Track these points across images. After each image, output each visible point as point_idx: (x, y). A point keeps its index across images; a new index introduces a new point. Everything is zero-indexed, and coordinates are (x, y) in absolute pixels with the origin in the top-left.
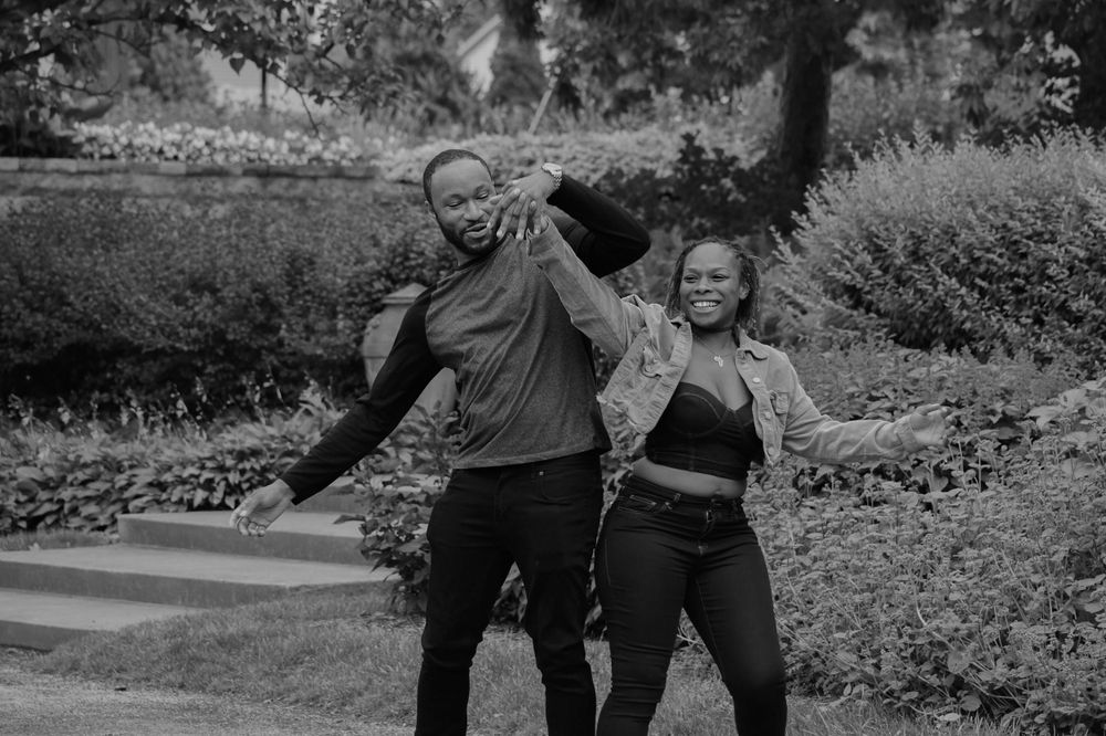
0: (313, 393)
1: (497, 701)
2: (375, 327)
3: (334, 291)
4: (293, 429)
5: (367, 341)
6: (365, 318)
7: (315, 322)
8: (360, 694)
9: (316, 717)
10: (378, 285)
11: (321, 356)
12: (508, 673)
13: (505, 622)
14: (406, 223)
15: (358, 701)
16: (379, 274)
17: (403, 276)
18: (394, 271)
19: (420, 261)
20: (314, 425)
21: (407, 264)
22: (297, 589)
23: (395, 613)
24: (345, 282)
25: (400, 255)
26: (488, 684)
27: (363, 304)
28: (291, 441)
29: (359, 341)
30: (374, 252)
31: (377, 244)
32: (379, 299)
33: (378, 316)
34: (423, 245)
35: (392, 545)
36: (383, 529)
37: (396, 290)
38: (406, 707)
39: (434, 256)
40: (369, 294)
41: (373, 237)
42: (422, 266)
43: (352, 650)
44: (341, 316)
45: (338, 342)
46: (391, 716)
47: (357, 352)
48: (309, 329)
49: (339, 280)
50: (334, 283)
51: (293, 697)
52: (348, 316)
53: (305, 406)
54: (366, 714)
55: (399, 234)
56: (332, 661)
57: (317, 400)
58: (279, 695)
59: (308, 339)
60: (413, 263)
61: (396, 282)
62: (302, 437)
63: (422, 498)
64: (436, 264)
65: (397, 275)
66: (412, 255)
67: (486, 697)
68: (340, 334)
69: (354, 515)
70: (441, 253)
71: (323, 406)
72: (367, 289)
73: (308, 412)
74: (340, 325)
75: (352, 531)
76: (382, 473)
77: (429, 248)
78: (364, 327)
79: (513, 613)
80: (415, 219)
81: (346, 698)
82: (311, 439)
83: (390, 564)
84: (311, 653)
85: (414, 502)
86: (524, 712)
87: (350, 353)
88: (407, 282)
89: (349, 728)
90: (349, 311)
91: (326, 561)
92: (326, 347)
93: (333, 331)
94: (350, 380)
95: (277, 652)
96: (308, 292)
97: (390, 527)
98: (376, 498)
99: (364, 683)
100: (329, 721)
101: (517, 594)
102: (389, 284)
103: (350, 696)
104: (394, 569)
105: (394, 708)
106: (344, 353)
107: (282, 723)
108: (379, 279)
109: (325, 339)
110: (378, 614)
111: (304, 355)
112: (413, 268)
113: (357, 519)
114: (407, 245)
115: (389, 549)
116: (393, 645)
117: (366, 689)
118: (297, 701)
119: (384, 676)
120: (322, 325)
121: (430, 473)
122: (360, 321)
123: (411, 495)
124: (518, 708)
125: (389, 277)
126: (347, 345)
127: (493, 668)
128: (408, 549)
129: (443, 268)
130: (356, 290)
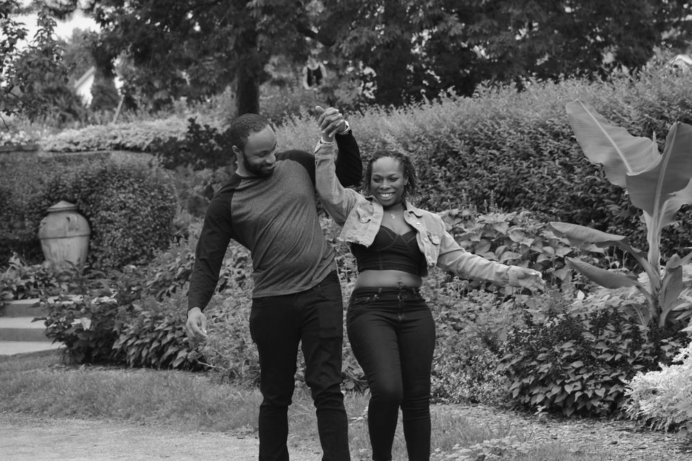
0: (16, 258)
1: (119, 403)
2: (44, 224)
3: (22, 207)
4: (7, 277)
5: (41, 230)
6: (39, 220)
7: (14, 223)
8: (51, 405)
9: (30, 418)
10: (44, 203)
11: (18, 240)
12: (124, 389)
13: (120, 364)
14: (56, 171)
15: (50, 408)
16: (44, 197)
17: (56, 198)
18: (51, 195)
19: (64, 189)
20: (17, 275)
21: (58, 191)
22: (15, 356)
23: (65, 364)
24: (28, 203)
25: (54, 187)
26: (114, 395)
27: (38, 213)
28: (6, 283)
29: (37, 231)
30: (41, 186)
31: (42, 183)
32: (45, 210)
33: (46, 218)
34: (65, 181)
35: (61, 331)
36: (56, 323)
37: (53, 205)
38: (74, 409)
39: (71, 187)
40: (40, 208)
41: (40, 179)
42: (65, 192)
43: (45, 384)
44: (27, 219)
45: (26, 232)
46: (67, 415)
47: (36, 237)
48: (11, 227)
49: (24, 202)
50: (22, 203)
51: (17, 409)
52: (30, 219)
53: (12, 265)
54: (54, 415)
55: (52, 177)
56: (36, 390)
57: (18, 261)
58: (10, 408)
59: (11, 232)
60: (61, 191)
61: (54, 201)
62: (12, 280)
63: (74, 307)
64: (72, 191)
65: (53, 197)
66: (60, 187)
67: (114, 402)
68: (27, 228)
69: (40, 317)
70: (74, 185)
71: (21, 265)
72: (38, 205)
73: (13, 268)
74: (27, 224)
75: (41, 325)
76: (53, 295)
77: (68, 183)
78: (39, 224)
79: (124, 360)
80: (60, 169)
81: (43, 408)
82: (16, 281)
83: (60, 340)
84: (25, 387)
85: (70, 309)
86: (133, 408)
87: (33, 237)
88: (58, 200)
89: (46, 422)
90: (30, 217)
91: (28, 341)
92: (20, 235)
93: (23, 227)
94: (33, 250)
95: (8, 388)
96: (9, 209)
97: (59, 322)
98: (51, 308)
99: (52, 400)
100: (36, 419)
101: (125, 350)
102: (49, 202)
103: (46, 406)
104: (62, 343)
105: (68, 411)
106: (30, 237)
107: (14, 422)
108: (44, 200)
109: (20, 231)
110: (57, 365)
111: (10, 240)
112: (61, 193)
113: (42, 319)
114: (57, 182)
115: (59, 333)
116: (65, 380)
117: (54, 402)
118: (20, 411)
119: (62, 395)
120: (18, 225)
121: (77, 294)
122: (36, 221)
123: (69, 305)
124: (130, 406)
125: (49, 198)
126: (30, 234)
127: (116, 387)
128: (69, 332)
129: (76, 192)
130: (33, 206)
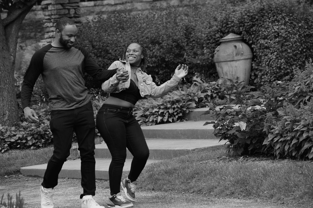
0: (197, 77)
1: (265, 186)
2: (218, 51)
3: (202, 39)
4: (191, 91)
5: (216, 56)
6: (214, 48)
7: (197, 51)
8: (216, 188)
9: (201, 197)
10: (217, 35)
11: (199, 64)
12: (269, 176)
13: (270, 156)
14: (226, 11)
15: (215, 190)
16: (218, 31)
17: (227, 31)
18: (223, 29)
19: (232, 25)
20: (198, 89)
21: (228, 26)
22: (194, 150)
23: (230, 156)
24: (206, 35)
25: (225, 23)
26: (262, 181)
27: (213, 43)
28: (190, 96)
29: (213, 57)
30: (215, 23)
31: (216, 20)
32: (218, 40)
33: (219, 46)
34: (233, 18)
35: (225, 131)
36: (222, 126)
37: (225, 36)
38: (233, 191)
39: (238, 22)
40: (215, 39)
41: (215, 17)
42: (233, 26)
43: (212, 172)
44: (205, 48)
45: (205, 58)
46: (227, 195)
47: (212, 61)
48: (196, 54)
49: (203, 35)
50: (202, 36)
51: (192, 191)
52: (208, 48)
53: (195, 82)
54: (218, 195)
55: (224, 15)
56: (205, 176)
57: (199, 80)
58: (187, 190)
59: (195, 58)
60: (230, 26)
61: (225, 33)
62: (194, 94)
63: (235, 113)
64: (238, 25)
65: (224, 31)
66: (229, 23)
67: (261, 185)
68: (205, 55)
69: (210, 122)
70: (240, 21)
71: (201, 81)
72: (214, 37)
73: (195, 84)
74: (205, 51)
75: (210, 127)
76: (219, 105)
77: (235, 19)
78: (214, 51)
79: (272, 153)
80: (229, 9)
81: (211, 190)
82: (198, 94)
83: (225, 139)
84: (198, 174)
85: (232, 115)
86: (275, 190)
87: (210, 61)
88: (228, 33)
89: (212, 201)
90: (208, 46)
91: (205, 138)
92: (201, 60)
93: (203, 54)
94: (211, 71)
95: (186, 175)
96: (194, 40)
97: (224, 125)
98: (218, 115)
99: (217, 184)
100: (205, 199)
101: (273, 146)
102: (221, 34)
103: (212, 188)
104: (227, 140)
105: (228, 192)
106: (208, 61)
107: (188, 200)
108: (218, 33)
109: (200, 57)
110: (223, 157)
111: (193, 64)
112: (230, 27)
113: (212, 123)
114: (227, 19)
115: (224, 133)
116: (227, 168)
117: (218, 185)
118: (194, 192)
119: (224, 180)
120: (199, 52)
121: (237, 104)
122: (212, 49)
123: (231, 112)
124: (273, 189)
125: (221, 32)
126: (208, 59)
127: (263, 174)
128: (231, 132)
129: (241, 26)
130: (210, 38)
